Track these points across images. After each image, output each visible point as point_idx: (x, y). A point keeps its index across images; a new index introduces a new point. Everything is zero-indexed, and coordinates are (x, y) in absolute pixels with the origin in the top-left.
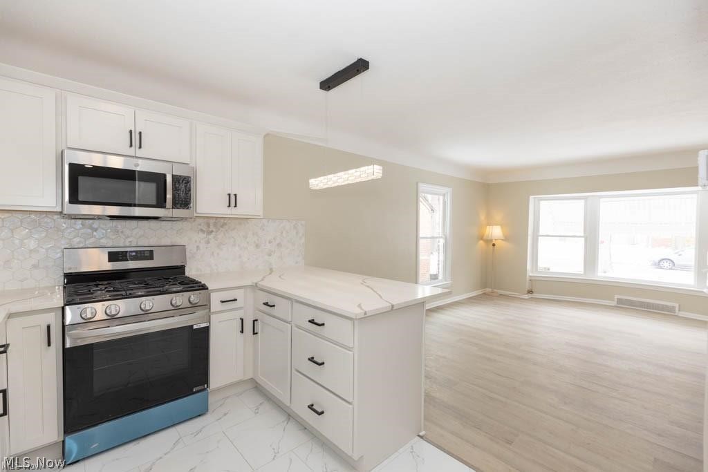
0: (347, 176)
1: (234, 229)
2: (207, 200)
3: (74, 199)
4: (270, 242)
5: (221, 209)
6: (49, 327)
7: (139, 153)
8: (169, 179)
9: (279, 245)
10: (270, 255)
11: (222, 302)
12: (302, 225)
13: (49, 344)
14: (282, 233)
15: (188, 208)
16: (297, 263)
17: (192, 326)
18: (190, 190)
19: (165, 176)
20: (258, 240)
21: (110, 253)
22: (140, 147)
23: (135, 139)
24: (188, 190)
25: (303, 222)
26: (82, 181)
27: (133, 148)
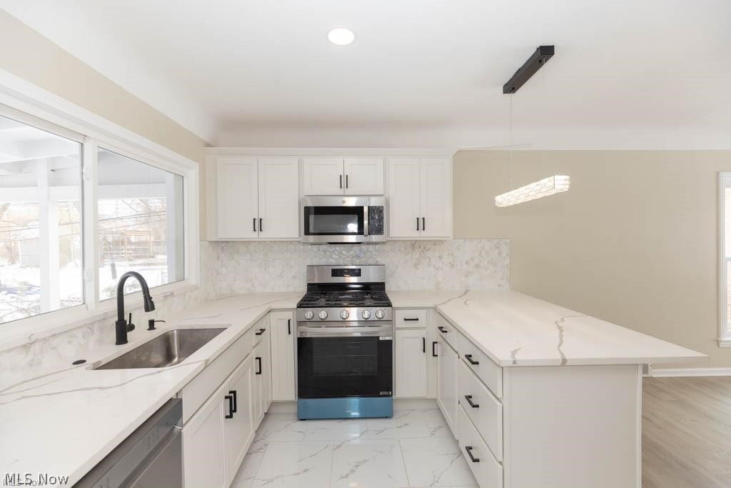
0: (539, 187)
1: (429, 249)
2: (399, 225)
3: (307, 232)
4: (466, 263)
5: (411, 233)
6: (289, 321)
7: (348, 192)
8: (366, 210)
9: (477, 266)
10: (466, 276)
11: (405, 320)
12: (506, 244)
13: (290, 333)
14: (481, 253)
15: (381, 234)
16: (500, 286)
17: (378, 337)
18: (383, 218)
19: (363, 207)
20: (454, 260)
21: (333, 270)
22: (347, 187)
23: (344, 182)
24: (381, 219)
25: (507, 241)
26: (312, 218)
27: (343, 189)
